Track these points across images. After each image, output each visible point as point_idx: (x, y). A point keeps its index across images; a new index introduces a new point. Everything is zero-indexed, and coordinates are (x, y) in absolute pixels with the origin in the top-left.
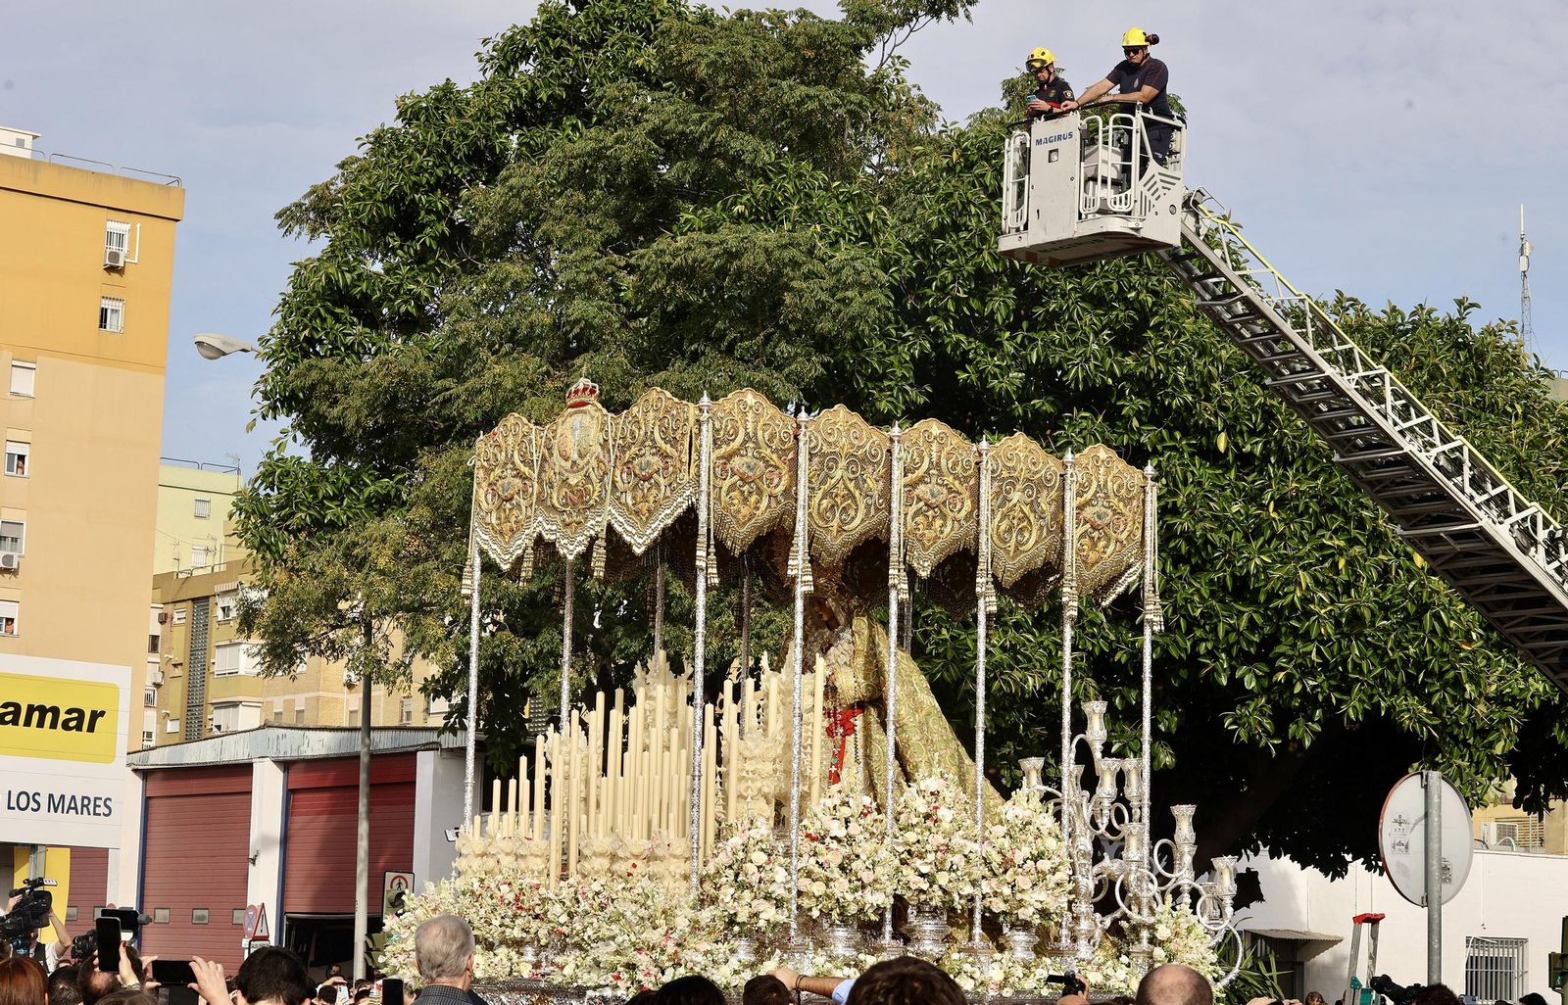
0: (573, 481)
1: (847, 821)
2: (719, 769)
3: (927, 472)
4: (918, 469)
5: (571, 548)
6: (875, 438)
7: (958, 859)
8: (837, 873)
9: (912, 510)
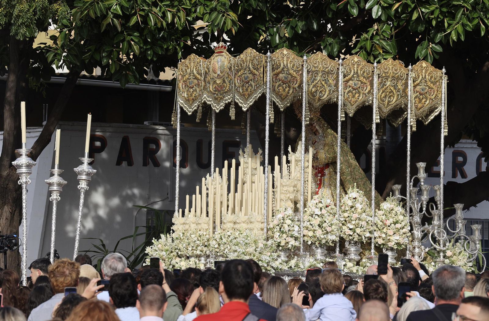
0: (218, 82)
1: (321, 209)
2: (273, 190)
3: (353, 76)
4: (349, 75)
5: (218, 107)
6: (332, 64)
7: (364, 223)
8: (317, 228)
9: (347, 91)
